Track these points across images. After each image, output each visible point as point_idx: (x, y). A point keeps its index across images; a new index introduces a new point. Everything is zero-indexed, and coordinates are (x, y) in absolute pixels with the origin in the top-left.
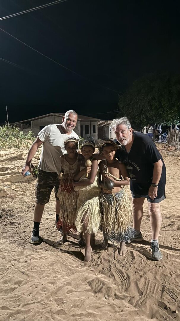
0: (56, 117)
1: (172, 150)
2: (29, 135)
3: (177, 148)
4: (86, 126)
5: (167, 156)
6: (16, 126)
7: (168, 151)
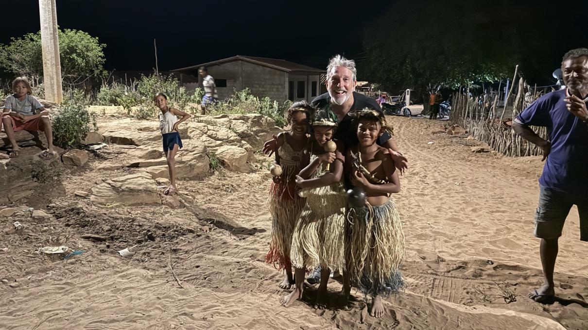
0: (246, 63)
1: (458, 133)
2: (196, 94)
3: (468, 130)
4: (298, 82)
5: (451, 145)
6: (173, 77)
7: (451, 136)
